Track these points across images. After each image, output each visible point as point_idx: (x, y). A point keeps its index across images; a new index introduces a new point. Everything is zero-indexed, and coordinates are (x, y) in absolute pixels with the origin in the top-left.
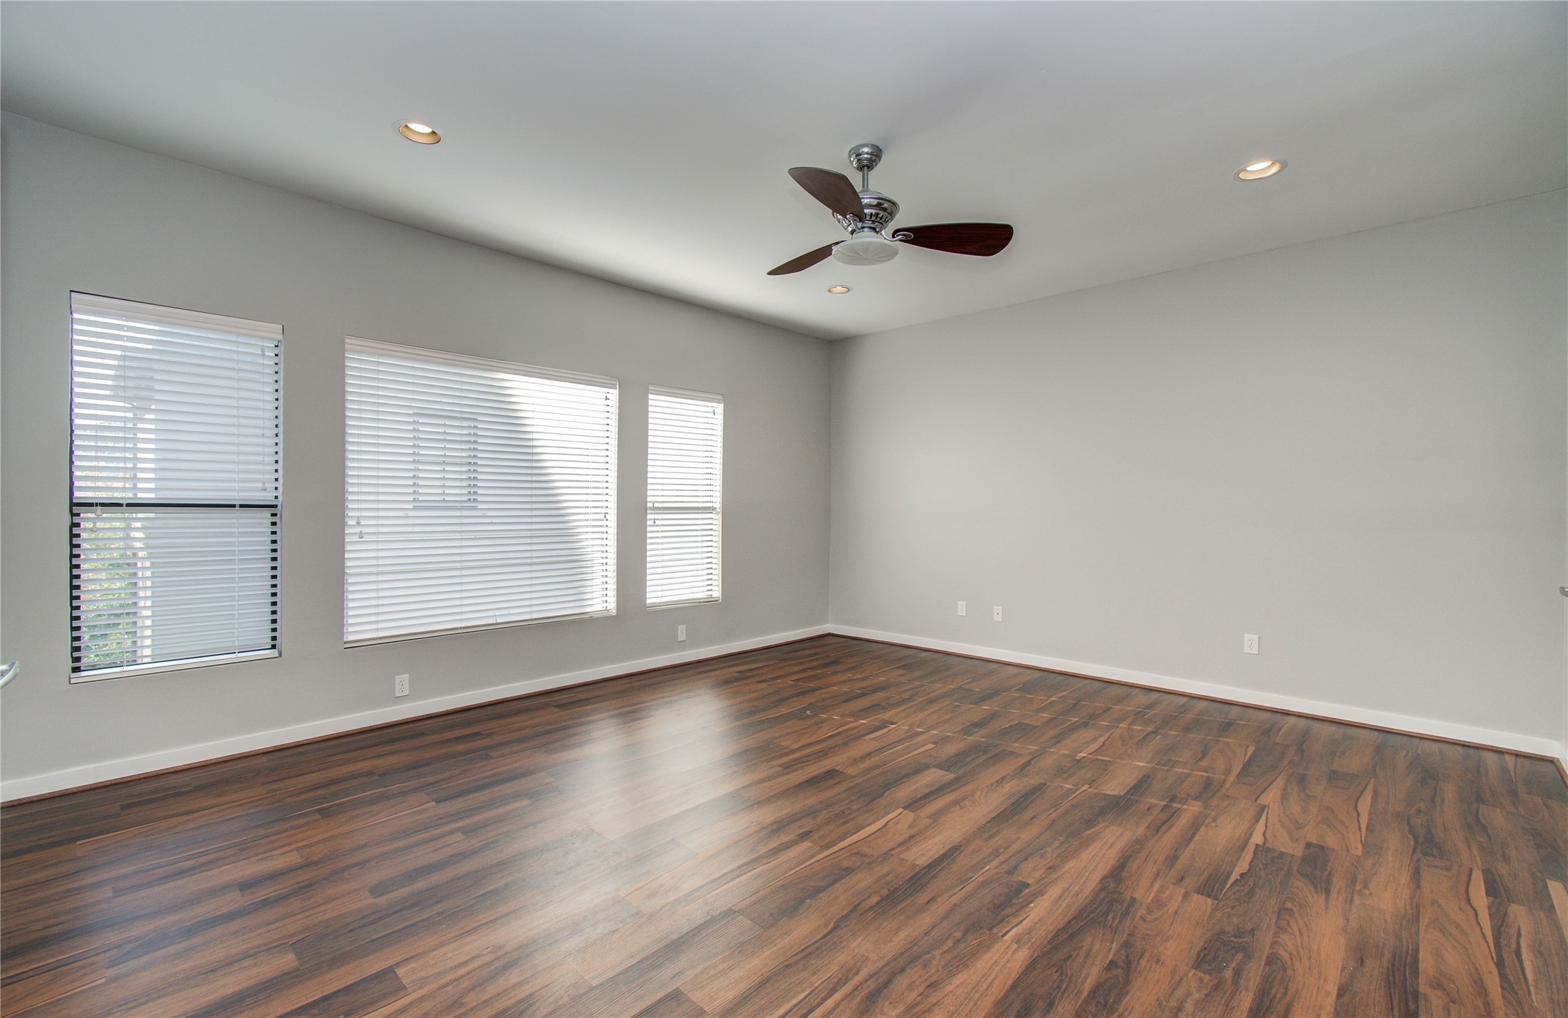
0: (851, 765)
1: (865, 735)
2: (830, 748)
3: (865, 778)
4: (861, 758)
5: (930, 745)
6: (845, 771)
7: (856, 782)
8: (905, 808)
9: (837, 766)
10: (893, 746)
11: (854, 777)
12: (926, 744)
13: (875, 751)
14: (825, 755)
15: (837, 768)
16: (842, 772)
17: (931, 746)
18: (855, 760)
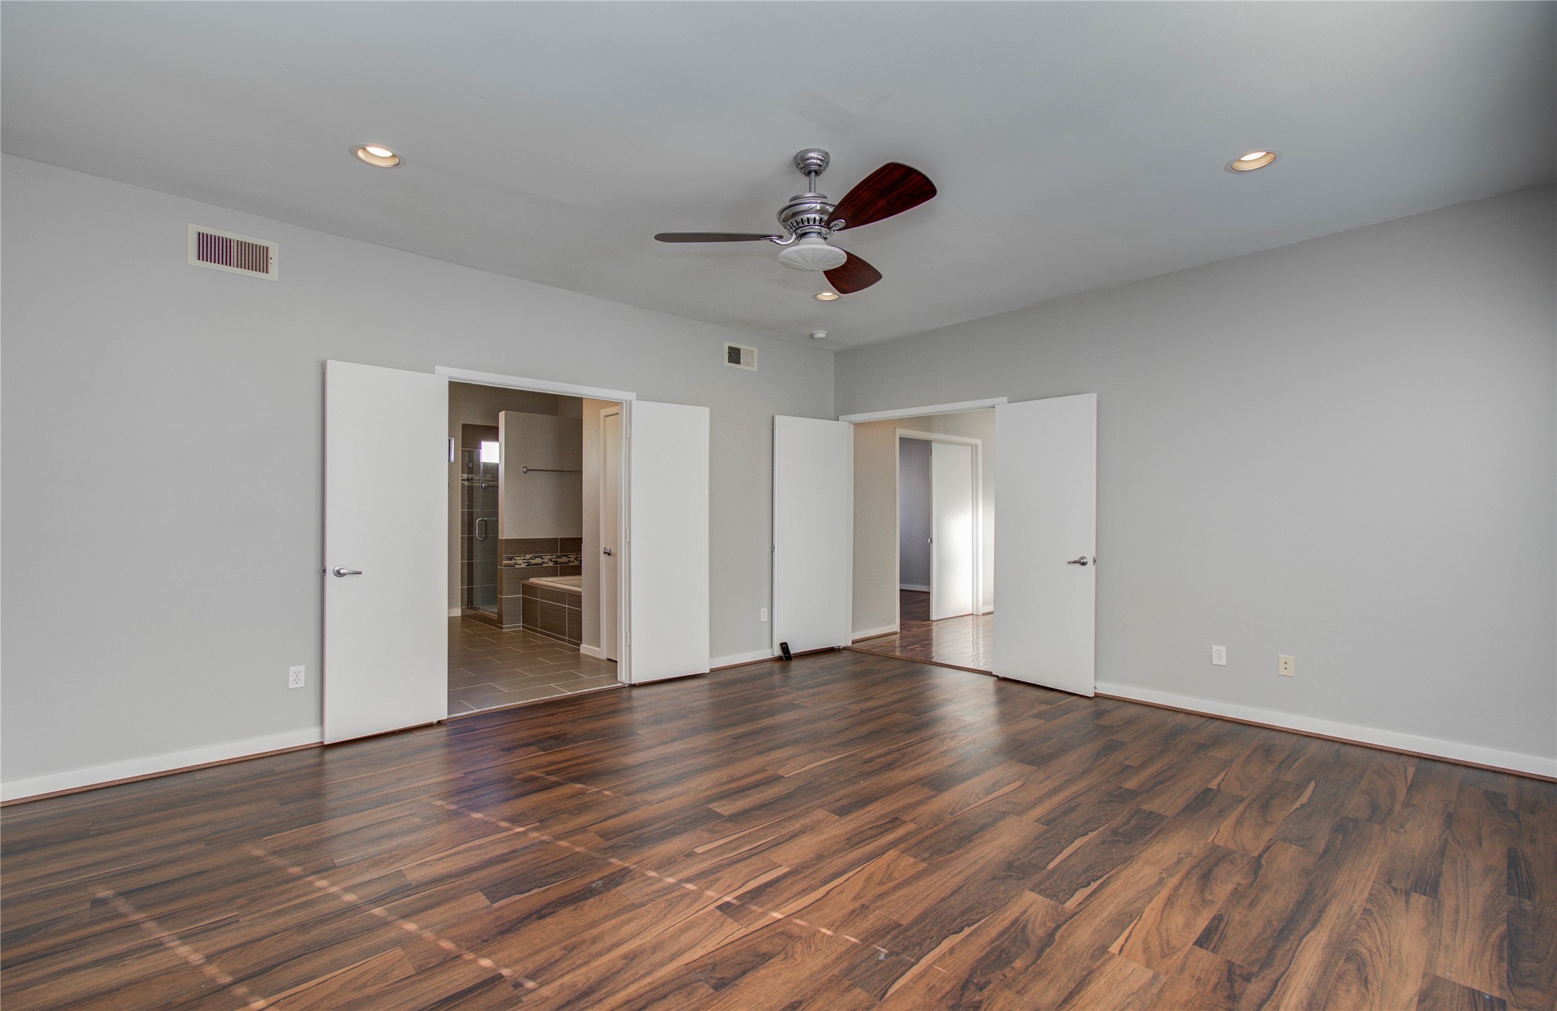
0: (820, 822)
1: (785, 876)
2: (842, 850)
3: (808, 806)
4: (804, 833)
5: (699, 852)
6: (828, 814)
7: (819, 801)
8: (783, 777)
9: (838, 821)
10: (754, 851)
11: (819, 807)
12: (703, 853)
13: (784, 842)
14: (850, 838)
15: (836, 817)
16: (832, 812)
17: (699, 850)
18: (813, 829)
